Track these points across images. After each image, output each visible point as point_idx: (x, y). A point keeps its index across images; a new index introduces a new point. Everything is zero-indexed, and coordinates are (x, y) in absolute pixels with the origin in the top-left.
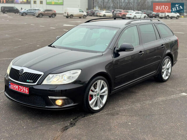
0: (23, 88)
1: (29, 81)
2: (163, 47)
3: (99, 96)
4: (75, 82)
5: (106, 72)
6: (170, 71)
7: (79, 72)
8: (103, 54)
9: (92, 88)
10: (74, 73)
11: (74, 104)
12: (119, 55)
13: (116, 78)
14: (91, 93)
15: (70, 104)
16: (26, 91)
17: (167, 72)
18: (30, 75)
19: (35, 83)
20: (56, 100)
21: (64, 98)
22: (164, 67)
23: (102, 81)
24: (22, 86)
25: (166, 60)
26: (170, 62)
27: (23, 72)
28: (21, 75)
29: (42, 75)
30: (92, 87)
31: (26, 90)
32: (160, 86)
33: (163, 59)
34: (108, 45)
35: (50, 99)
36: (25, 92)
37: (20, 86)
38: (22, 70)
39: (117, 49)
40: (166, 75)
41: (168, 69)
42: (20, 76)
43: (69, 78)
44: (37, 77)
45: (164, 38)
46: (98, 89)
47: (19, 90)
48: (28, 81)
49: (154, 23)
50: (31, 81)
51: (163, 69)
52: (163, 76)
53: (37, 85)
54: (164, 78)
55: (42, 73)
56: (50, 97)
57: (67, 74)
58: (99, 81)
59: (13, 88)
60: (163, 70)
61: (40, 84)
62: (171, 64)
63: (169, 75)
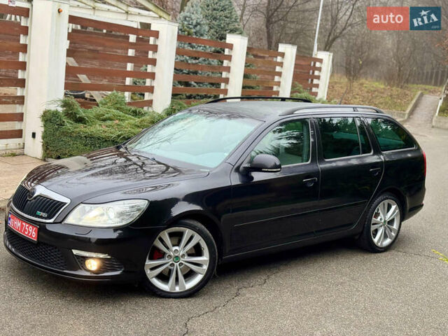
0: (28, 227)
27: (35, 196)
31: (34, 233)
36: (31, 236)
48: (38, 213)
50: (44, 215)
53: (54, 223)
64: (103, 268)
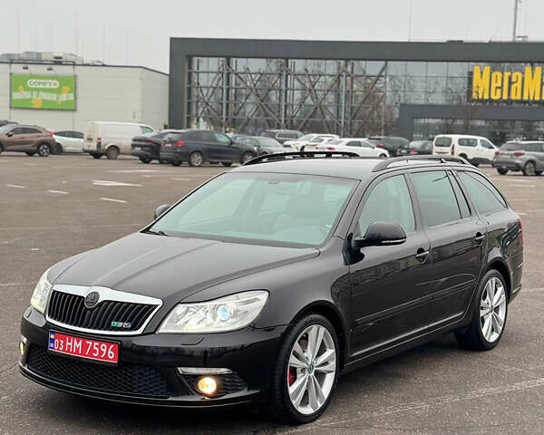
1: (120, 324)
2: (480, 241)
3: (313, 374)
4: (252, 327)
5: (332, 301)
6: (501, 316)
7: (263, 297)
8: (321, 250)
9: (297, 347)
10: (248, 302)
11: (249, 390)
12: (362, 256)
13: (356, 324)
14: (293, 360)
15: (240, 390)
16: (109, 354)
17: (495, 319)
18: (119, 307)
19: (139, 328)
20: (197, 377)
21: (224, 371)
22: (486, 302)
23: (323, 330)
24: (97, 341)
25: (489, 282)
26: (500, 289)
27: (100, 301)
28: (92, 310)
29: (157, 306)
30: (296, 343)
32: (477, 361)
33: (482, 277)
34: (330, 226)
35: (184, 375)
37: (87, 342)
38: (96, 295)
39: (358, 238)
40: (493, 330)
41: (496, 309)
42: (88, 312)
43: (235, 314)
44: (144, 312)
45: (481, 213)
46: (309, 354)
47: (83, 353)
48: (114, 324)
49: (450, 168)
51: (482, 308)
52: (484, 330)
54: (487, 339)
55: (159, 302)
56: (181, 370)
57: (231, 303)
58: (315, 327)
59: (64, 350)
60: (482, 313)
61: (154, 333)
62: (504, 295)
63: (501, 328)
64: (222, 389)
